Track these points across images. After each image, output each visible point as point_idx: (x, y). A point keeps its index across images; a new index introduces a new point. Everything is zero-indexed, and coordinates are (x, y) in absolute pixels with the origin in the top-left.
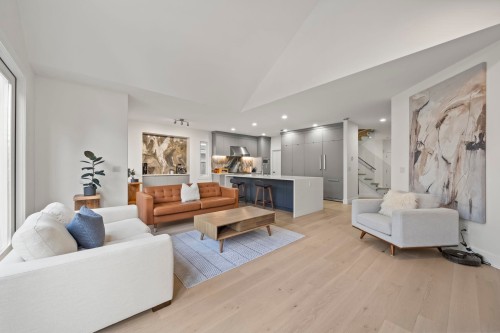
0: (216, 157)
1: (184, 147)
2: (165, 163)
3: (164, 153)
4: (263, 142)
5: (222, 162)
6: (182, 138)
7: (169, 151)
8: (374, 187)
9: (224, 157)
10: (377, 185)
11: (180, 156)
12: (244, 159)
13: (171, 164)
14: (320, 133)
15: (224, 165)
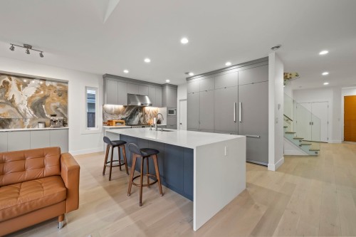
0: (109, 107)
1: (63, 93)
2: (30, 114)
3: (29, 100)
4: (168, 90)
5: (118, 113)
6: (59, 82)
7: (38, 98)
8: (297, 142)
9: (120, 107)
10: (300, 140)
11: (57, 104)
12: (147, 109)
13: (43, 115)
14: (234, 74)
15: (120, 117)
